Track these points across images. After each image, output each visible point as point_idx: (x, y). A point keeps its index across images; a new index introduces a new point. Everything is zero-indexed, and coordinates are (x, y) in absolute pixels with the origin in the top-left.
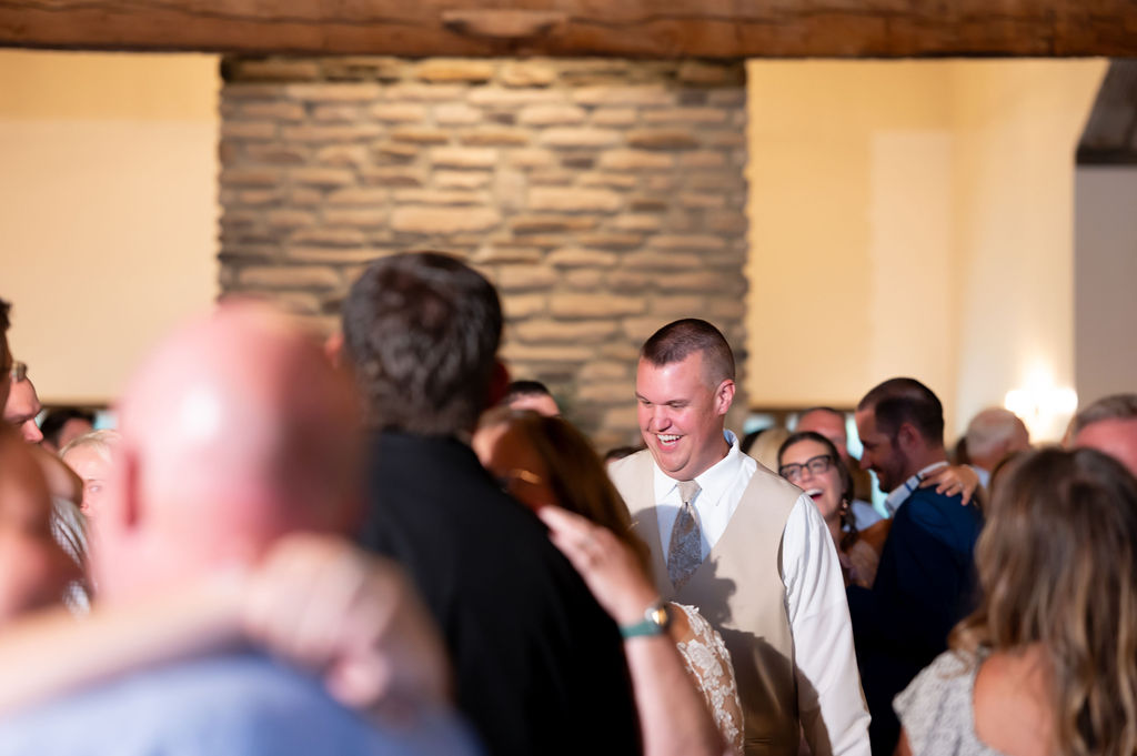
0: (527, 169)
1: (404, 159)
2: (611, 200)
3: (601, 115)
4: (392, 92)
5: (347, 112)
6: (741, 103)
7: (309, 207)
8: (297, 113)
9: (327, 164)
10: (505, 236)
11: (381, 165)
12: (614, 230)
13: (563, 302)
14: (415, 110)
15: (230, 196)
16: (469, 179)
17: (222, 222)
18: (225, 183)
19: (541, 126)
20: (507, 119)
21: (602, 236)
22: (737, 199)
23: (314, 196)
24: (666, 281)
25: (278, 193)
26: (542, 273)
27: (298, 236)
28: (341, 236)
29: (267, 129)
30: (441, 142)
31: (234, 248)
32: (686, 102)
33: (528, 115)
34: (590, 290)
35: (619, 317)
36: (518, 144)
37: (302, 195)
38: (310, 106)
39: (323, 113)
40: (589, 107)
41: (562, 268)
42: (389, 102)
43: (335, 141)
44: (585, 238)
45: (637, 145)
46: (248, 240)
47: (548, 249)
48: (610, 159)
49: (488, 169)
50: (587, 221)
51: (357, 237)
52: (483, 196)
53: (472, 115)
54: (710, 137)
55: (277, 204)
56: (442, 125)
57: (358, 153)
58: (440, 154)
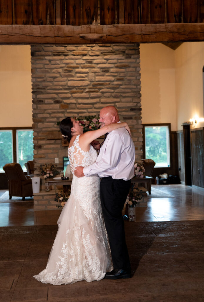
0: (95, 73)
1: (70, 71)
2: (113, 79)
3: (109, 61)
4: (67, 58)
5: (58, 62)
6: (139, 58)
7: (50, 82)
8: (48, 62)
9: (54, 73)
10: (91, 87)
11: (65, 72)
12: (113, 85)
13: (103, 100)
14: (72, 61)
15: (34, 80)
16: (83, 75)
17: (32, 85)
18: (33, 77)
19: (98, 64)
20: (91, 62)
21: (110, 86)
22: (138, 78)
23: (52, 79)
24: (124, 95)
25: (44, 79)
26: (99, 94)
27: (49, 88)
28: (58, 87)
29: (42, 66)
30: (78, 68)
31: (35, 90)
32: (127, 58)
33: (95, 61)
34: (109, 97)
35: (115, 102)
36: (94, 67)
37: (49, 79)
38: (50, 61)
39: (53, 62)
40: (107, 60)
41: (103, 93)
42: (66, 59)
43: (55, 68)
44: (107, 86)
45: (117, 67)
46: (38, 88)
47: (100, 89)
48: (111, 70)
49: (87, 73)
50: (108, 83)
51: (61, 87)
52: (86, 78)
53: (84, 62)
54: (132, 65)
55: (44, 81)
56: (77, 64)
57: (60, 70)
58: (77, 70)
